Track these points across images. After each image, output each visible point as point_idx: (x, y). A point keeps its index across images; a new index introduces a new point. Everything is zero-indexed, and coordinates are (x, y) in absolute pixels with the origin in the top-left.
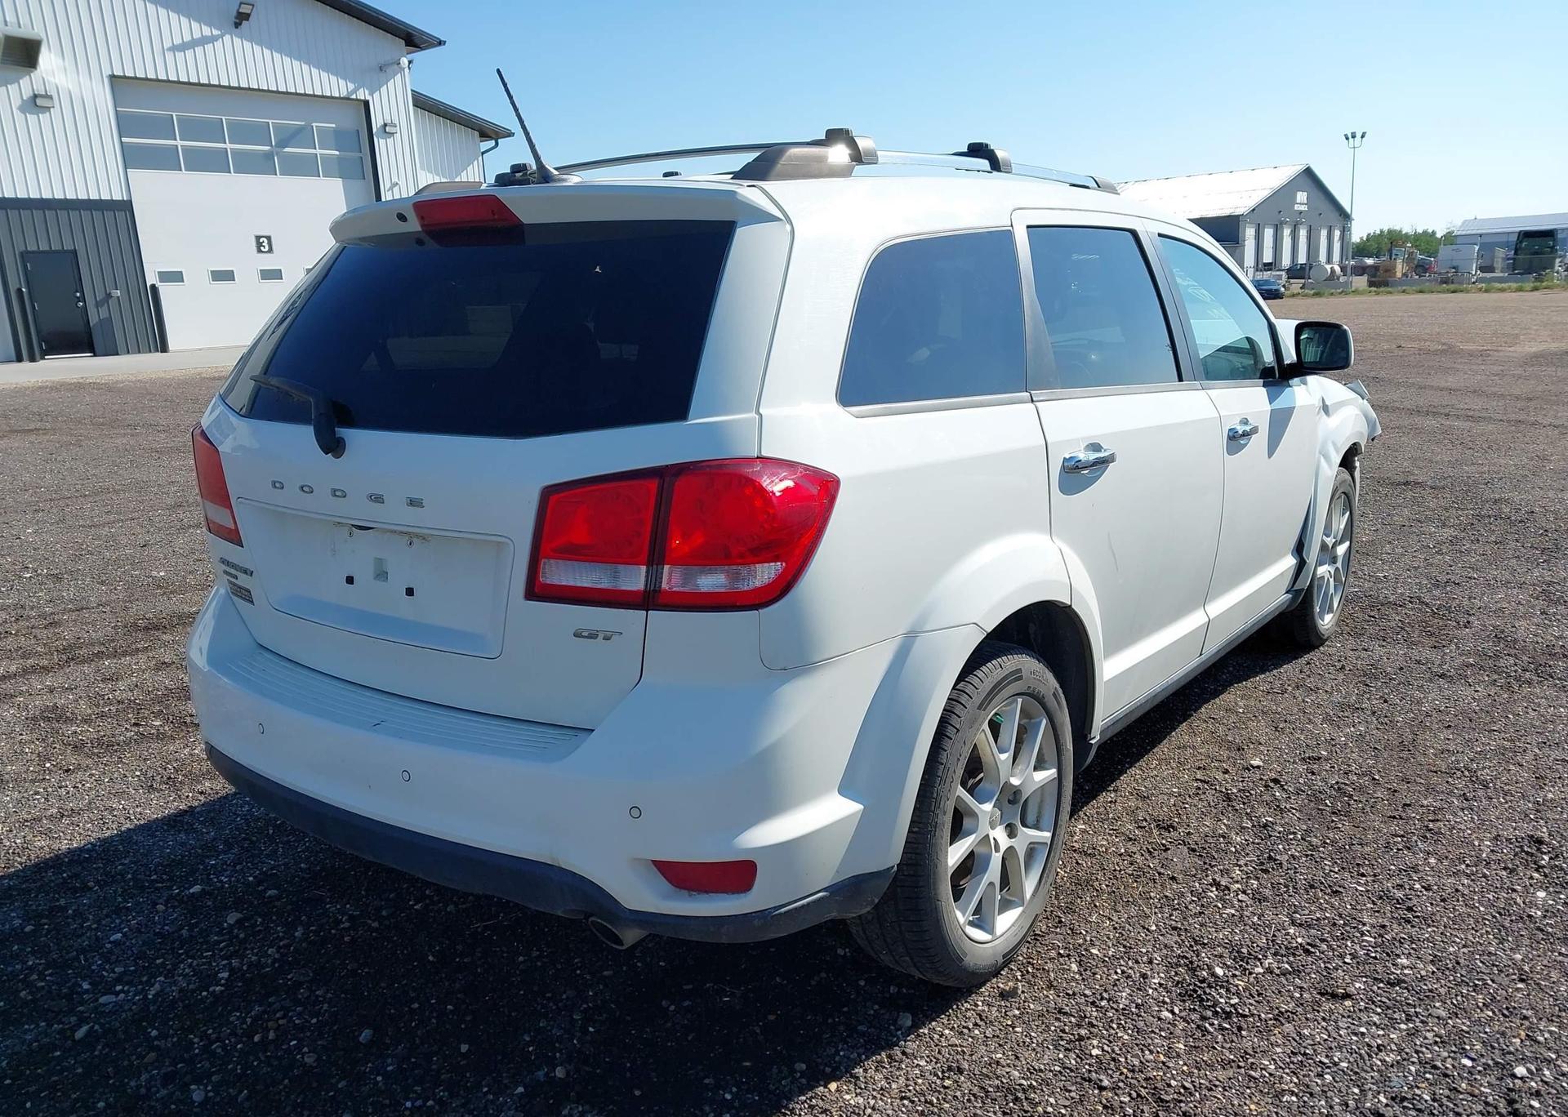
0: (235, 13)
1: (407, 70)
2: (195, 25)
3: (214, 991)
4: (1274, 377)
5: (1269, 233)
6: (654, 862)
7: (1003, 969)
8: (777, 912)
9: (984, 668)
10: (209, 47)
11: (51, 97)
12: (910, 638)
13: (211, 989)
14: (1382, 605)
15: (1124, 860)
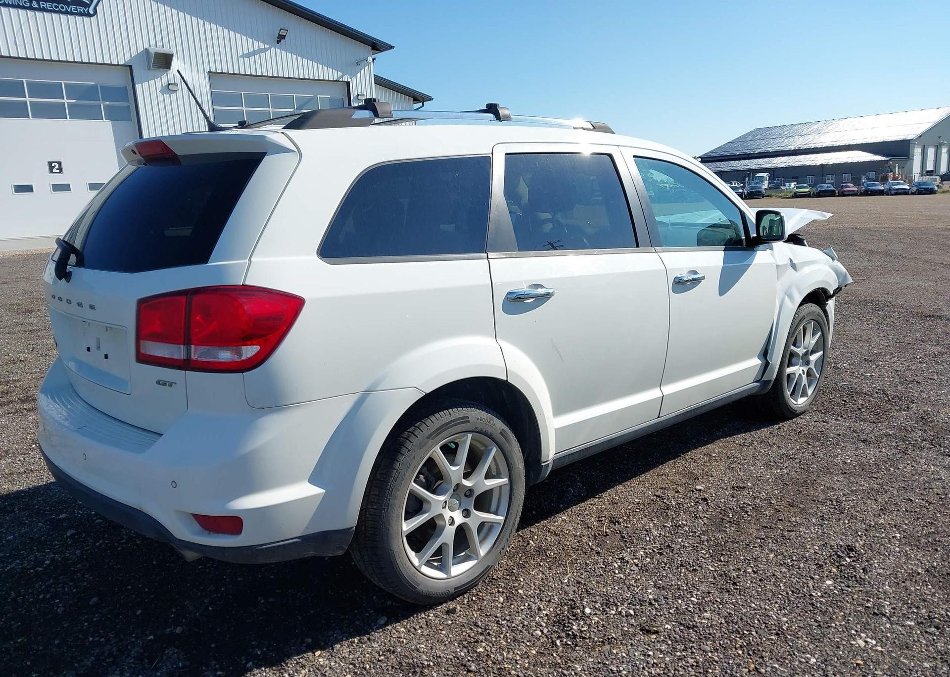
0: (277, 35)
1: (372, 63)
2: (255, 42)
3: (38, 570)
4: (742, 245)
5: (931, 152)
6: (193, 515)
7: (458, 597)
8: (259, 548)
9: (437, 415)
10: (263, 55)
11: (177, 85)
12: (367, 393)
13: (36, 569)
14: (857, 393)
15: (575, 539)
